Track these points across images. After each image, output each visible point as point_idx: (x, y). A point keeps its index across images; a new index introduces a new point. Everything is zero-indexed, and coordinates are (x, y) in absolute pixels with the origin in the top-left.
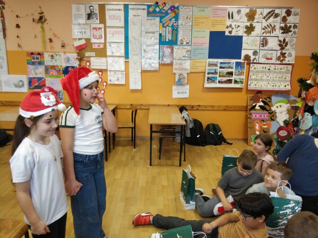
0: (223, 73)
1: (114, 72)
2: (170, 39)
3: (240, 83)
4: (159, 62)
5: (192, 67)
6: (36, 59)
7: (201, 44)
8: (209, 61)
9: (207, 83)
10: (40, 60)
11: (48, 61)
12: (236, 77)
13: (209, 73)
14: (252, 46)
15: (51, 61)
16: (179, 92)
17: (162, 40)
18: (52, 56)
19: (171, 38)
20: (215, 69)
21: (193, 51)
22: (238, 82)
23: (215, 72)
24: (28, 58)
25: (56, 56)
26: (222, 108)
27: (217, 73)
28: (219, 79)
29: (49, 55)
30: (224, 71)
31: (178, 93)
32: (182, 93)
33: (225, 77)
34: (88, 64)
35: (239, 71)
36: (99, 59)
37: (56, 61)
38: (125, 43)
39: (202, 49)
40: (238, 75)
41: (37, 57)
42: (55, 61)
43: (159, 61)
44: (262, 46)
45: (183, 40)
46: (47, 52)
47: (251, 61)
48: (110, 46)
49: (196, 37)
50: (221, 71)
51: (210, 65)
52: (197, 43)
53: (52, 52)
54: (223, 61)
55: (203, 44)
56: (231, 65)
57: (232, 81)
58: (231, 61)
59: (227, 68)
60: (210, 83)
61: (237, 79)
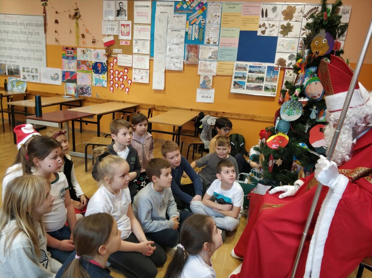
0: (252, 78)
1: (139, 70)
2: (197, 38)
3: (271, 91)
4: (184, 62)
5: (218, 69)
6: (70, 54)
7: (230, 45)
8: (237, 63)
9: (233, 88)
10: (73, 55)
11: (80, 56)
12: (267, 83)
13: (236, 77)
14: (288, 49)
15: (83, 56)
16: (204, 96)
17: (188, 39)
18: (83, 51)
19: (198, 37)
20: (244, 73)
21: (221, 52)
22: (269, 89)
23: (244, 76)
24: (64, 52)
25: (88, 51)
26: (249, 118)
27: (246, 77)
28: (247, 84)
29: (82, 50)
30: (253, 76)
31: (202, 97)
32: (206, 97)
33: (254, 82)
34: (115, 60)
35: (271, 77)
36: (125, 56)
37: (87, 56)
38: (151, 41)
39: (230, 50)
40: (270, 81)
41: (71, 52)
42: (86, 56)
43: (184, 61)
44: (300, 49)
45: (210, 39)
46: (80, 47)
47: (286, 66)
48: (137, 43)
49: (224, 37)
50: (250, 76)
51: (238, 68)
52: (225, 44)
53: (83, 47)
54: (253, 64)
55: (231, 44)
56: (262, 70)
57: (262, 88)
58: (262, 65)
59: (257, 72)
60: (236, 88)
61: (268, 86)
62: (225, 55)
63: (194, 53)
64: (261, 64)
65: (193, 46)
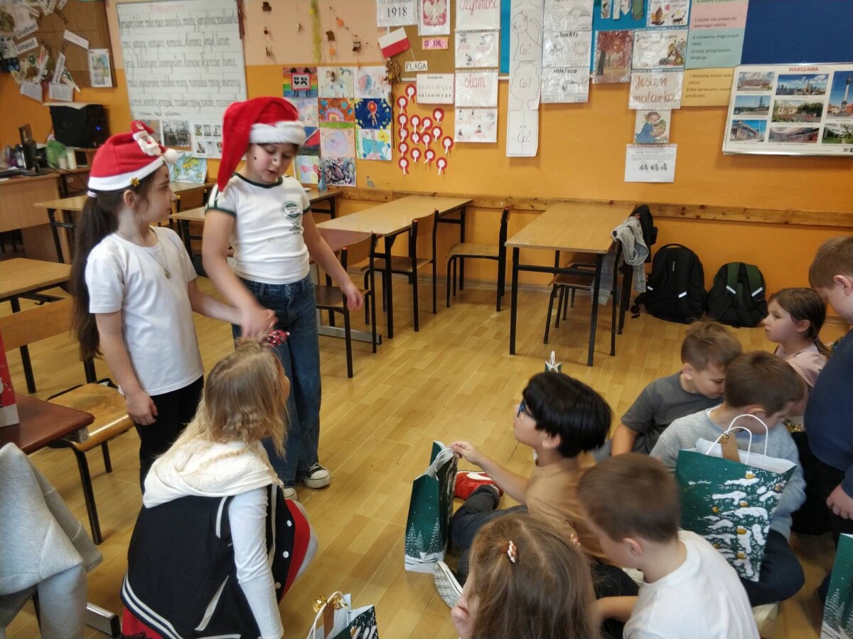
0: (786, 109)
1: (471, 111)
2: (626, 11)
3: (843, 140)
4: (591, 79)
5: (689, 91)
6: (302, 83)
7: (721, 22)
8: (744, 71)
9: (731, 140)
10: (308, 86)
11: (326, 88)
12: (833, 120)
13: (739, 110)
15: (332, 88)
16: (646, 165)
17: (602, 17)
18: (333, 74)
19: (628, 10)
20: (761, 99)
21: (694, 44)
22: (837, 136)
23: (761, 106)
24: (286, 82)
25: (343, 73)
26: (775, 219)
27: (768, 108)
28: (771, 126)
29: (328, 72)
30: (791, 103)
31: (641, 168)
32: (652, 168)
33: (793, 121)
34: (411, 91)
35: (845, 103)
36: (435, 78)
37: (341, 87)
38: (501, 31)
39: (723, 37)
40: (841, 114)
41: (302, 79)
42: (339, 87)
43: (592, 76)
45: (664, 12)
46: (324, 65)
48: (464, 40)
50: (779, 103)
51: (745, 83)
52: (707, 20)
53: (332, 65)
54: (791, 70)
55: (726, 19)
56: (819, 84)
57: (817, 135)
58: (817, 69)
59: (801, 92)
60: (740, 139)
61: (835, 128)
62: (708, 51)
63: (618, 53)
64: (813, 69)
65: (616, 36)
